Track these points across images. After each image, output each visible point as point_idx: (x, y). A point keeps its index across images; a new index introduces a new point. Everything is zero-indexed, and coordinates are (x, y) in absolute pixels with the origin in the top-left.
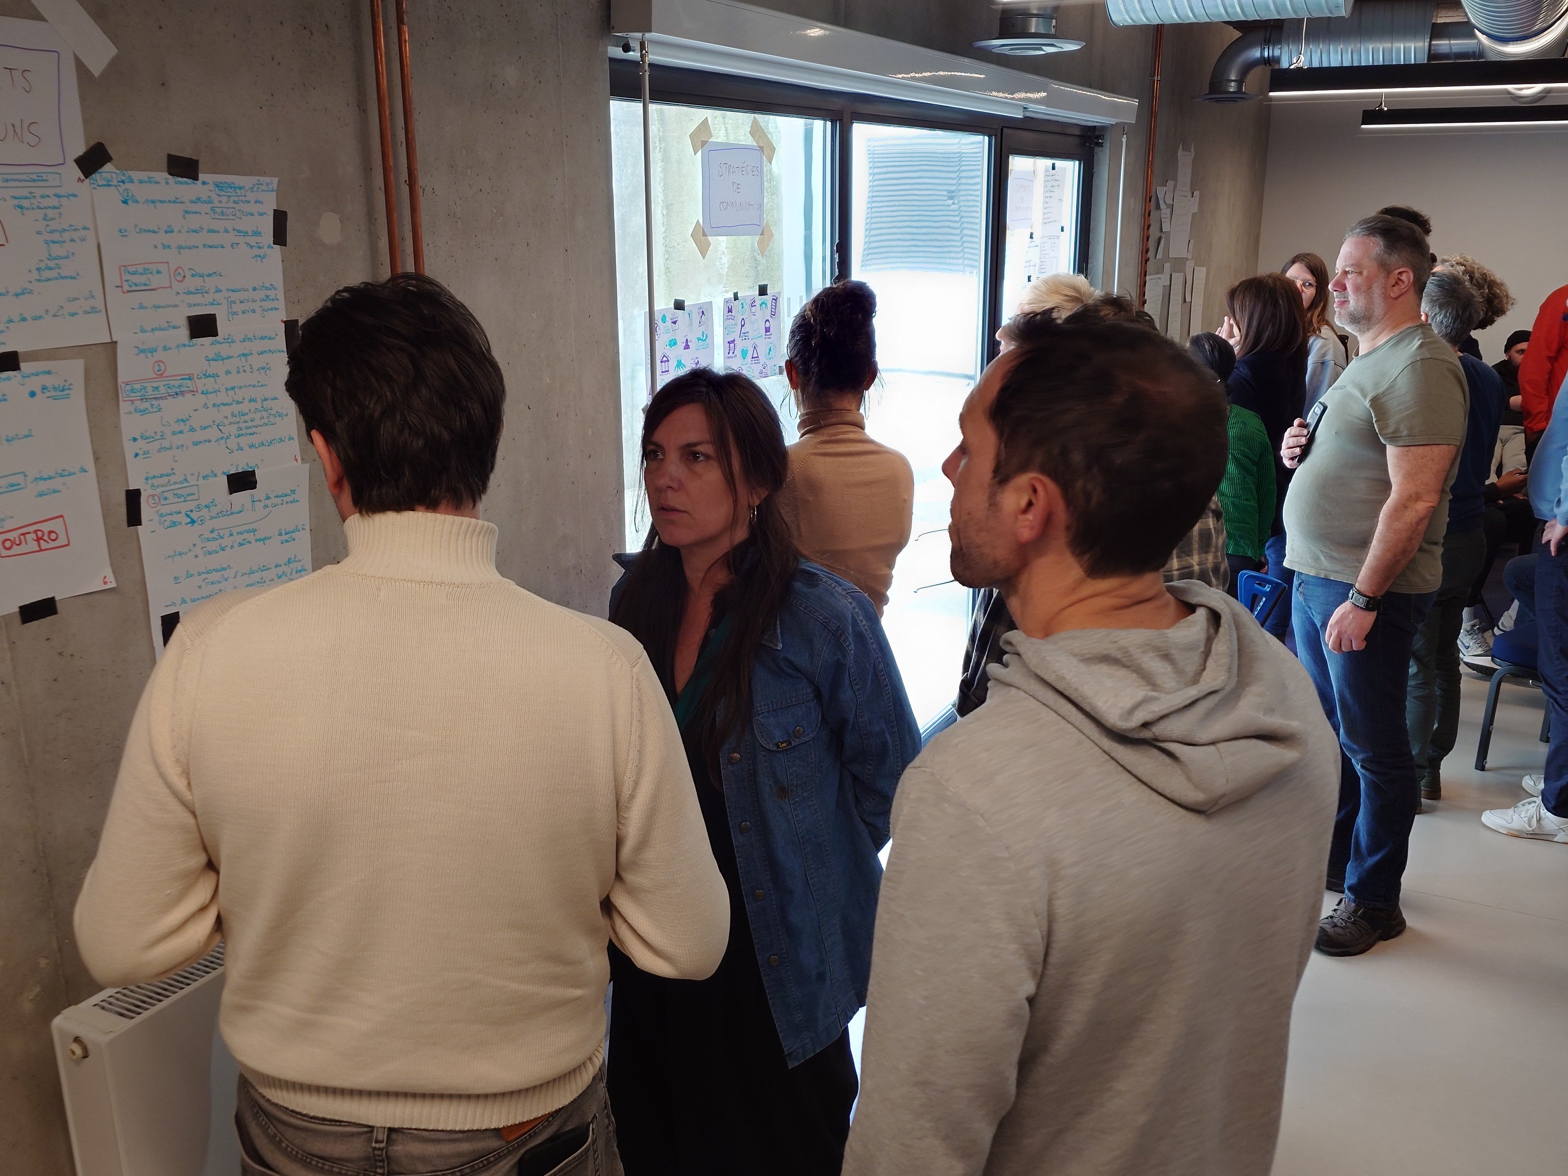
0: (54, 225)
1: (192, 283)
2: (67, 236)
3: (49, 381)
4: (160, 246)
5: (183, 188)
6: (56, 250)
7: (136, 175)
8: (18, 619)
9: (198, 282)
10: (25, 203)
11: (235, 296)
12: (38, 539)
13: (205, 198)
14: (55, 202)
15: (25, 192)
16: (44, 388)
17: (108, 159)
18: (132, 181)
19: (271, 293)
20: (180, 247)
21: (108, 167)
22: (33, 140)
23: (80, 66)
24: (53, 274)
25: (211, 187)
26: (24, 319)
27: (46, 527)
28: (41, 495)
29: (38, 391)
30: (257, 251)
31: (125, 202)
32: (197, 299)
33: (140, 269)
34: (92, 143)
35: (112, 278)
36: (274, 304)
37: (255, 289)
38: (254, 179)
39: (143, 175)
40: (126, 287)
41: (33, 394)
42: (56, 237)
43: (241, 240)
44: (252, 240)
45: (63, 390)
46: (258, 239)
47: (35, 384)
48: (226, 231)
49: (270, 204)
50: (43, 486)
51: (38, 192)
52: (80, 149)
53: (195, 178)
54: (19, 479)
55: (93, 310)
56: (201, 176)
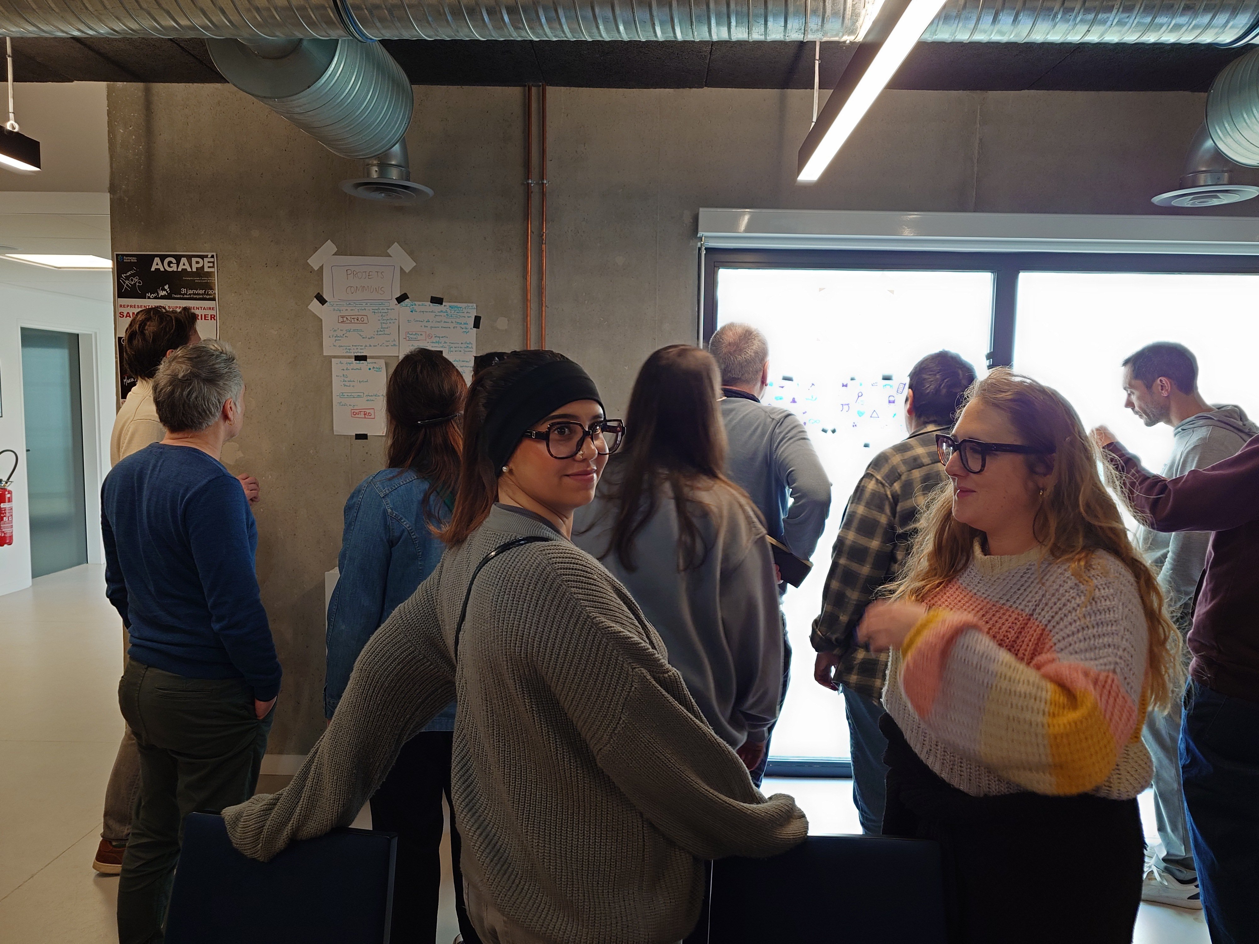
0: (384, 318)
1: (434, 340)
2: (388, 321)
3: (375, 365)
4: (423, 326)
5: (437, 307)
6: (384, 326)
7: (417, 303)
8: (355, 437)
9: (437, 339)
10: (376, 311)
11: (452, 345)
12: (365, 414)
13: (444, 311)
14: (386, 311)
15: (377, 308)
16: (374, 368)
17: (408, 298)
18: (415, 305)
19: (470, 346)
20: (431, 327)
21: (407, 300)
22: (382, 293)
23: (401, 269)
24: (383, 333)
25: (448, 307)
26: (370, 346)
27: (368, 411)
28: (367, 400)
29: (372, 368)
30: (464, 330)
31: (412, 312)
32: (437, 345)
33: (414, 333)
34: (403, 293)
35: (402, 335)
36: (471, 350)
37: (462, 343)
38: (466, 304)
39: (421, 303)
40: (408, 339)
41: (370, 369)
42: (385, 321)
43: (458, 326)
44: (463, 326)
45: (379, 369)
46: (466, 326)
47: (371, 366)
48: (452, 322)
49: (474, 314)
50: (369, 398)
51: (381, 308)
52: (398, 295)
53: (442, 304)
54: (362, 394)
55: (395, 345)
56: (444, 303)
